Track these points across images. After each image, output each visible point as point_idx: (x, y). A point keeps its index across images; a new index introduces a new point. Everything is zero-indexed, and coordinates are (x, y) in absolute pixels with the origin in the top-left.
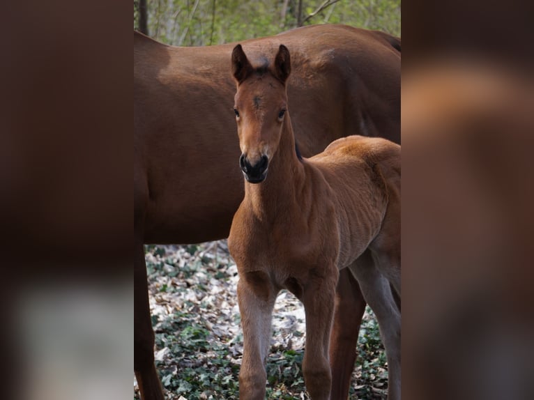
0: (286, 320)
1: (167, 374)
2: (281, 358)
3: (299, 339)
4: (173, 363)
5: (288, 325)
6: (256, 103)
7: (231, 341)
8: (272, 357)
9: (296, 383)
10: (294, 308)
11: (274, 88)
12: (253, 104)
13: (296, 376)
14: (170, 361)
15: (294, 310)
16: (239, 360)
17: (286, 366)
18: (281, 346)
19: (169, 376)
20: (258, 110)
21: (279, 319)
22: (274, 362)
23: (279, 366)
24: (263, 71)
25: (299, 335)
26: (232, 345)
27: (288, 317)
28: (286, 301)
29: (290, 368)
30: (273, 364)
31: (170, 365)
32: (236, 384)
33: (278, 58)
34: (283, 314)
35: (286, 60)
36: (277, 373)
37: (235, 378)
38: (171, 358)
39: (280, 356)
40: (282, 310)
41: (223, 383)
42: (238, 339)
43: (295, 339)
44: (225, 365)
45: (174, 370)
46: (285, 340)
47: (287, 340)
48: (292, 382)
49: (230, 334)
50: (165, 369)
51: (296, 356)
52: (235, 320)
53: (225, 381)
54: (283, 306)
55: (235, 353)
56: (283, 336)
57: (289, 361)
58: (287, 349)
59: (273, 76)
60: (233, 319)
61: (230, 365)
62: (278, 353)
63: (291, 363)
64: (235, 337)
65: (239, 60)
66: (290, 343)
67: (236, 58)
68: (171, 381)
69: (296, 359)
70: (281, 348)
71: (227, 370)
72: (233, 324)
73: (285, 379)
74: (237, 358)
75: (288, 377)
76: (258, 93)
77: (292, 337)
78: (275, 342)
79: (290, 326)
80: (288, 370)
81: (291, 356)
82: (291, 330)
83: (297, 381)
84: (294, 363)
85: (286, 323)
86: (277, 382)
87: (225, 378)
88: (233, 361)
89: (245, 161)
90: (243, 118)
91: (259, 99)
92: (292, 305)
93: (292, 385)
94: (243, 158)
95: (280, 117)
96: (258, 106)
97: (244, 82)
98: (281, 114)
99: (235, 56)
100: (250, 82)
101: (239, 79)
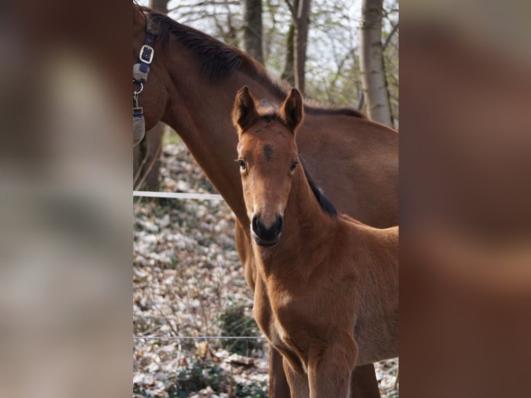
6: (266, 154)
11: (284, 136)
20: (269, 163)
24: (271, 118)
33: (289, 104)
35: (297, 105)
59: (283, 123)
76: (267, 142)
90: (251, 171)
91: (269, 150)
94: (255, 219)
95: (292, 170)
96: (268, 158)
97: (249, 130)
98: (293, 167)
99: (241, 100)
100: (258, 129)
101: (242, 127)
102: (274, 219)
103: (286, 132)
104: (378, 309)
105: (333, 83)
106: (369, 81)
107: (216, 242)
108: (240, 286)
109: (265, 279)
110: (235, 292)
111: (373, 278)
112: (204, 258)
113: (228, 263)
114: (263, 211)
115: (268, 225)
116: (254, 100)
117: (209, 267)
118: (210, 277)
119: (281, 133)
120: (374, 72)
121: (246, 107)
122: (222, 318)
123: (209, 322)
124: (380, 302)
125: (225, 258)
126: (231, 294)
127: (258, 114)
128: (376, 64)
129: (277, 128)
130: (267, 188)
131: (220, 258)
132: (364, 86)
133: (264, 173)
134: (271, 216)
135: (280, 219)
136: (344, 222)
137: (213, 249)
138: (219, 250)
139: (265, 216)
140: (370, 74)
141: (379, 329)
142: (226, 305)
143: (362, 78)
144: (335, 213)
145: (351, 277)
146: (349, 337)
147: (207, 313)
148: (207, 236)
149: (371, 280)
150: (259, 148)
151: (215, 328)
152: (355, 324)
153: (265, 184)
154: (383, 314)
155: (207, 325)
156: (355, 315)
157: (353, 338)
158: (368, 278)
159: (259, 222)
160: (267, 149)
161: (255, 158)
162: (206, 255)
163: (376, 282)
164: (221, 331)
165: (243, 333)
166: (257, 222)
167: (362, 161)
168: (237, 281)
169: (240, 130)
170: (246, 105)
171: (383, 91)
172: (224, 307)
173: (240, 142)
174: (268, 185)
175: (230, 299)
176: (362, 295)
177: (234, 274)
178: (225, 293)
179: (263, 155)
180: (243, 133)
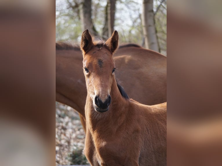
6: (100, 64)
11: (108, 55)
20: (102, 68)
33: (113, 39)
76: (100, 58)
94: (96, 98)
95: (113, 72)
96: (101, 66)
97: (89, 52)
98: (113, 71)
99: (85, 37)
100: (94, 52)
101: (85, 51)
102: (106, 97)
103: (109, 53)
104: (151, 148)
105: (130, 32)
106: (147, 30)
107: (68, 116)
108: (80, 139)
109: (91, 132)
110: (78, 142)
111: (148, 131)
112: (61, 124)
113: (74, 127)
114: (101, 93)
115: (103, 101)
116: (92, 37)
117: (64, 129)
118: (65, 135)
119: (106, 53)
120: (150, 26)
121: (87, 40)
122: (71, 156)
123: (64, 158)
124: (151, 144)
125: (73, 124)
126: (75, 143)
127: (93, 44)
128: (151, 22)
129: (104, 51)
130: (101, 82)
131: (70, 124)
132: (145, 33)
133: (99, 74)
134: (105, 96)
135: (110, 97)
136: (132, 103)
137: (67, 119)
138: (70, 120)
139: (102, 96)
140: (148, 27)
141: (151, 159)
142: (73, 148)
143: (144, 29)
144: (128, 98)
145: (137, 131)
146: (136, 163)
147: (63, 153)
148: (63, 112)
149: (147, 132)
150: (95, 61)
151: (67, 161)
152: (139, 156)
153: (100, 79)
154: (153, 150)
155: (62, 159)
156: (139, 151)
157: (138, 164)
158: (146, 131)
159: (98, 99)
160: (100, 62)
161: (94, 67)
162: (62, 122)
163: (150, 133)
164: (70, 163)
165: (81, 163)
166: (97, 99)
167: (144, 70)
168: (79, 137)
169: (83, 53)
170: (87, 39)
171: (154, 36)
172: (72, 150)
173: (84, 59)
174: (102, 80)
175: (75, 146)
176: (143, 140)
177: (78, 132)
178: (73, 142)
179: (98, 65)
180: (85, 54)
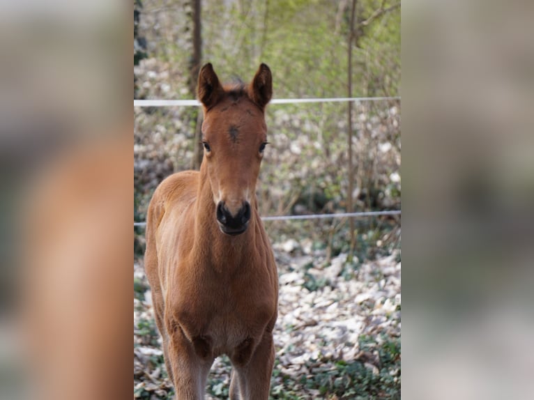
0: (338, 331)
1: (219, 382)
2: (332, 368)
3: (350, 349)
4: (224, 372)
5: (339, 335)
6: (232, 135)
7: (282, 351)
8: (323, 367)
9: (347, 394)
10: (345, 318)
11: (252, 115)
12: (228, 136)
13: (347, 387)
14: (221, 370)
15: (346, 319)
16: (290, 370)
17: (337, 376)
18: (332, 357)
19: (220, 386)
20: (236, 144)
21: (330, 329)
22: (325, 372)
23: (330, 376)
24: (238, 95)
25: (350, 345)
26: (283, 354)
27: (340, 327)
28: (338, 310)
29: (340, 379)
30: (324, 375)
31: (221, 374)
32: (287, 393)
33: (257, 80)
34: (335, 324)
35: (267, 82)
36: (328, 385)
37: (286, 388)
38: (222, 367)
39: (330, 367)
40: (333, 320)
41: (274, 393)
42: (289, 349)
43: (347, 349)
44: (276, 375)
45: (225, 379)
46: (336, 351)
47: (339, 351)
48: (343, 393)
49: (281, 344)
50: (216, 378)
51: (347, 367)
52: (287, 329)
53: (275, 391)
54: (335, 315)
55: (286, 363)
56: (335, 346)
57: (340, 371)
58: (338, 360)
59: (251, 101)
60: (284, 328)
61: (281, 375)
62: (329, 363)
63: (342, 373)
64: (286, 347)
65: (209, 82)
66: (341, 354)
67: (205, 79)
68: (222, 390)
69: (347, 369)
70: (332, 359)
71: (278, 380)
72: (284, 333)
73: (336, 390)
74: (287, 368)
75: (339, 388)
76: (234, 122)
77: (344, 347)
78: (326, 352)
79: (341, 337)
80: (339, 381)
81: (342, 367)
82: (342, 341)
83: (348, 392)
84: (345, 374)
85: (337, 333)
86: (328, 393)
87: (275, 388)
88: (284, 371)
89: (224, 209)
90: (216, 153)
91: (236, 130)
92: (343, 315)
93: (343, 396)
95: (261, 151)
96: (234, 138)
97: (214, 108)
98: (262, 148)
99: (204, 77)
101: (206, 105)
114: (229, 197)
115: (233, 213)
121: (210, 85)
129: (245, 106)
135: (247, 205)
150: (224, 128)
160: (233, 130)
180: (207, 112)
